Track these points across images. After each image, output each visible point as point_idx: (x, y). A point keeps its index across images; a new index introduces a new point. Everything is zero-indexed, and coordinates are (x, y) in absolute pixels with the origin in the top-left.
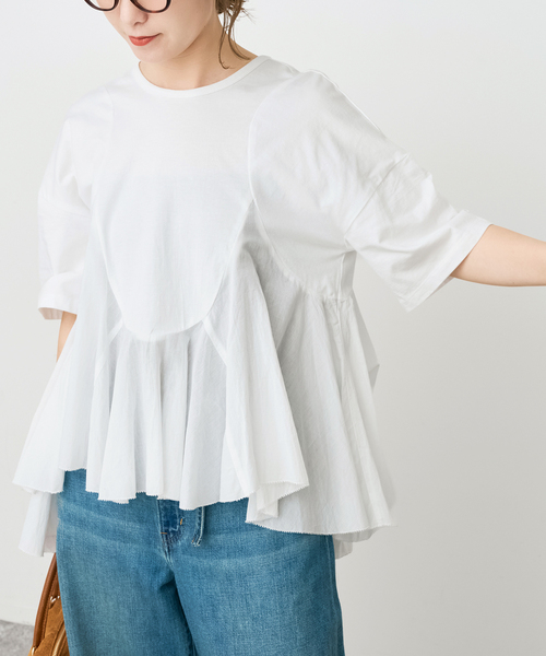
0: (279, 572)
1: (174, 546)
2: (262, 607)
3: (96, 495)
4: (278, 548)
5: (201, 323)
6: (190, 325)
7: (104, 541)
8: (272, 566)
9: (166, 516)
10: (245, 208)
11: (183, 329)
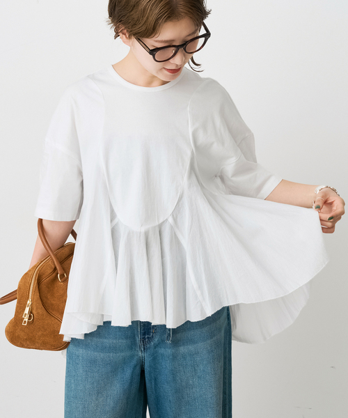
0: (212, 351)
1: (148, 346)
2: (204, 371)
3: (110, 322)
4: (211, 338)
5: (167, 220)
6: (161, 221)
7: (102, 355)
8: (209, 348)
9: (144, 329)
10: (189, 153)
11: (157, 223)
